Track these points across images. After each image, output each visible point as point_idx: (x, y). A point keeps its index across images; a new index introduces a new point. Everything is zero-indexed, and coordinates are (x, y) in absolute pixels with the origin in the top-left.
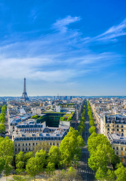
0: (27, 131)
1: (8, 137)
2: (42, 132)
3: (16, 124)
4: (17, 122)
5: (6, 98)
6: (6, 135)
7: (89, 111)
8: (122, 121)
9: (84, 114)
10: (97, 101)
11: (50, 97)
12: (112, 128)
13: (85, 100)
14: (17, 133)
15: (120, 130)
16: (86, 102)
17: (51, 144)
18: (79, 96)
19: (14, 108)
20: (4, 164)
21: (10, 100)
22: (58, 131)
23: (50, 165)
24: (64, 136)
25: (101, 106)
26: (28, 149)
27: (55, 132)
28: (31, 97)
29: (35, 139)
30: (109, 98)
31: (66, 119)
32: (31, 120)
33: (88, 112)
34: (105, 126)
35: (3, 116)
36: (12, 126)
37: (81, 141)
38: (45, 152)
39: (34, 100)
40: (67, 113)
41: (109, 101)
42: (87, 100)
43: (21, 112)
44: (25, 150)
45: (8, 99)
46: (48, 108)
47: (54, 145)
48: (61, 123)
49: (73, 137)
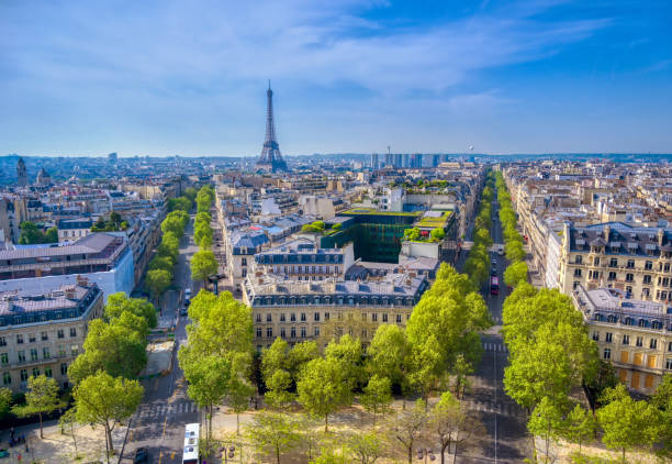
0: (293, 273)
1: (230, 293)
2: (342, 278)
3: (251, 252)
4: (255, 245)
5: (208, 161)
6: (219, 285)
7: (505, 209)
8: (633, 245)
9: (484, 218)
10: (533, 174)
11: (360, 158)
12: (592, 268)
13: (489, 168)
14: (261, 282)
15: (621, 277)
16: (490, 174)
17: (375, 318)
18: (463, 155)
19: (239, 195)
20: (229, 378)
21: (222, 167)
22: (399, 275)
23: (377, 383)
24: (420, 292)
25: (549, 191)
26: (298, 333)
27: (390, 277)
28: (293, 158)
29: (322, 300)
30: (578, 160)
31: (423, 236)
32: (302, 236)
33: (501, 213)
34: (567, 261)
35: (204, 222)
36: (240, 258)
37: (480, 311)
38: (357, 344)
39: (304, 168)
40: (428, 213)
41: (579, 171)
42: (497, 168)
43: (266, 212)
44: (288, 333)
45: (212, 166)
46: (360, 198)
47: (385, 320)
48: (405, 249)
49: (454, 297)
